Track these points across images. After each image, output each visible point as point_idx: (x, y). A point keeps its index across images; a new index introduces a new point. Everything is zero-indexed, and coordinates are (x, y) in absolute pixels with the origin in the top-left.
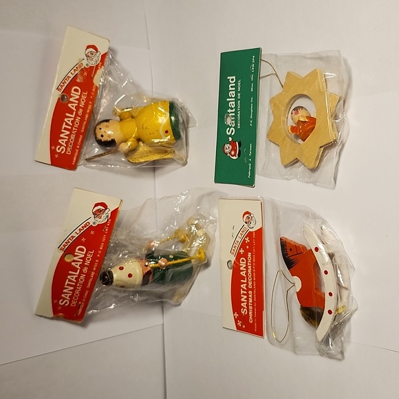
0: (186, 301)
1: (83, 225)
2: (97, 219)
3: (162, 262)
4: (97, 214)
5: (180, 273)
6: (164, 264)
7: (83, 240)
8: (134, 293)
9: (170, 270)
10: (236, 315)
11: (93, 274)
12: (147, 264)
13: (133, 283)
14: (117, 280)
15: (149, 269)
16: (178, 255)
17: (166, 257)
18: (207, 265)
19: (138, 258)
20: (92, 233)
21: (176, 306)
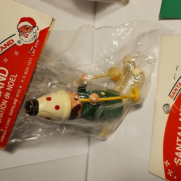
0: (111, 138)
1: (5, 42)
2: (23, 37)
3: (94, 97)
4: (23, 31)
5: (110, 111)
6: (95, 99)
7: (6, 60)
8: (62, 126)
9: (100, 107)
10: (167, 163)
11: (16, 101)
12: (76, 97)
13: (60, 115)
14: (43, 111)
15: (78, 103)
16: (111, 92)
17: (98, 92)
18: (138, 107)
19: (68, 90)
20: (16, 53)
21: (102, 140)
